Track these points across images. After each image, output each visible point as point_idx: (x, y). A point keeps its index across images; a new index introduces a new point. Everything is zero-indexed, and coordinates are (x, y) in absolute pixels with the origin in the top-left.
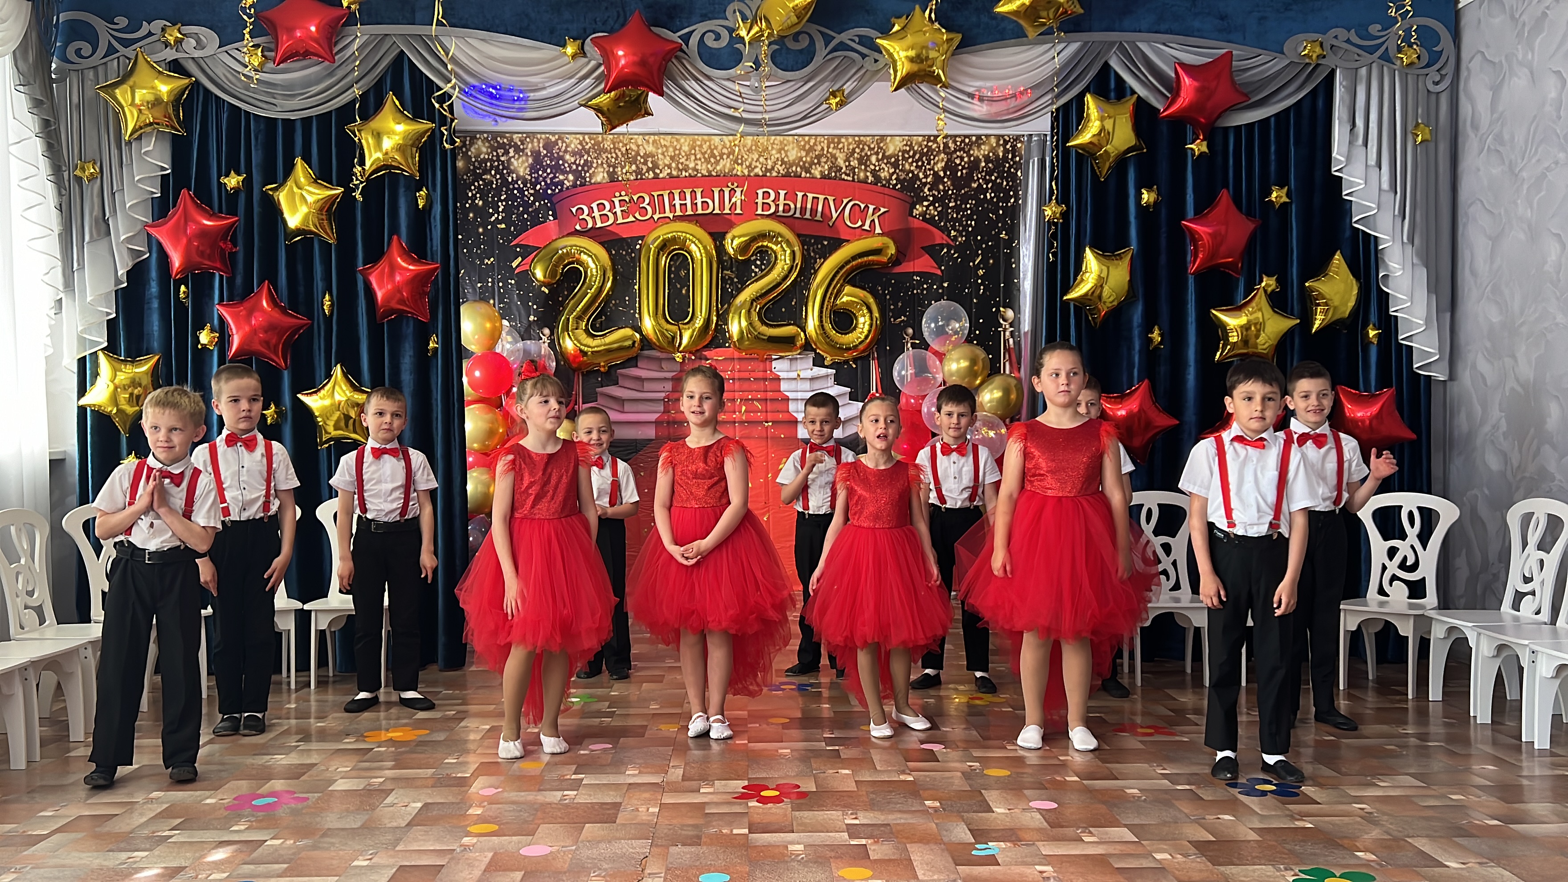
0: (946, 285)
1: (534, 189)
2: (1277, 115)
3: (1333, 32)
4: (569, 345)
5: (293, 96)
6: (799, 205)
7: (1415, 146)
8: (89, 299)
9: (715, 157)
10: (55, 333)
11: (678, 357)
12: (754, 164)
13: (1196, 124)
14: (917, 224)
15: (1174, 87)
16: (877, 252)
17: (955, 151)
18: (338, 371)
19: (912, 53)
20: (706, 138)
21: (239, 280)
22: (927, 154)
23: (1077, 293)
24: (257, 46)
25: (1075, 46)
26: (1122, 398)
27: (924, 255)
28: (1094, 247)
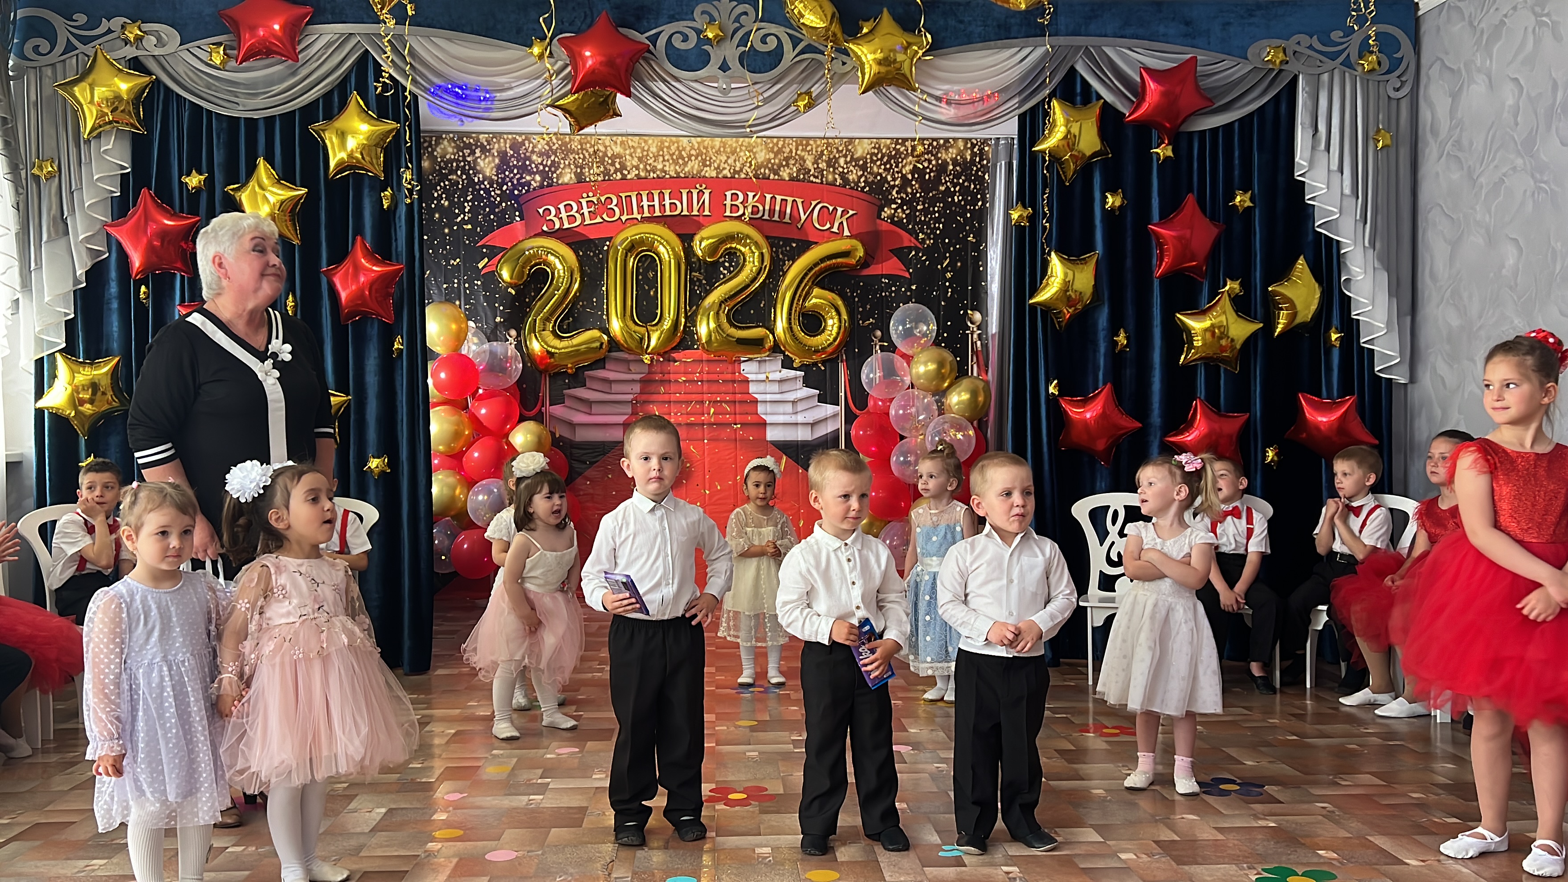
0: (914, 287)
1: (501, 189)
2: (1241, 120)
3: (1296, 38)
4: (536, 346)
5: (256, 95)
6: (767, 207)
7: (1376, 151)
8: (47, 299)
9: (683, 159)
10: (12, 334)
11: (647, 359)
12: (722, 165)
13: (1160, 127)
14: (885, 226)
15: (1139, 92)
16: (846, 254)
17: (923, 154)
19: (879, 55)
20: (674, 139)
22: (895, 157)
23: (1043, 296)
24: (219, 44)
25: (1040, 51)
26: (1084, 403)
27: (892, 258)
28: (1060, 251)
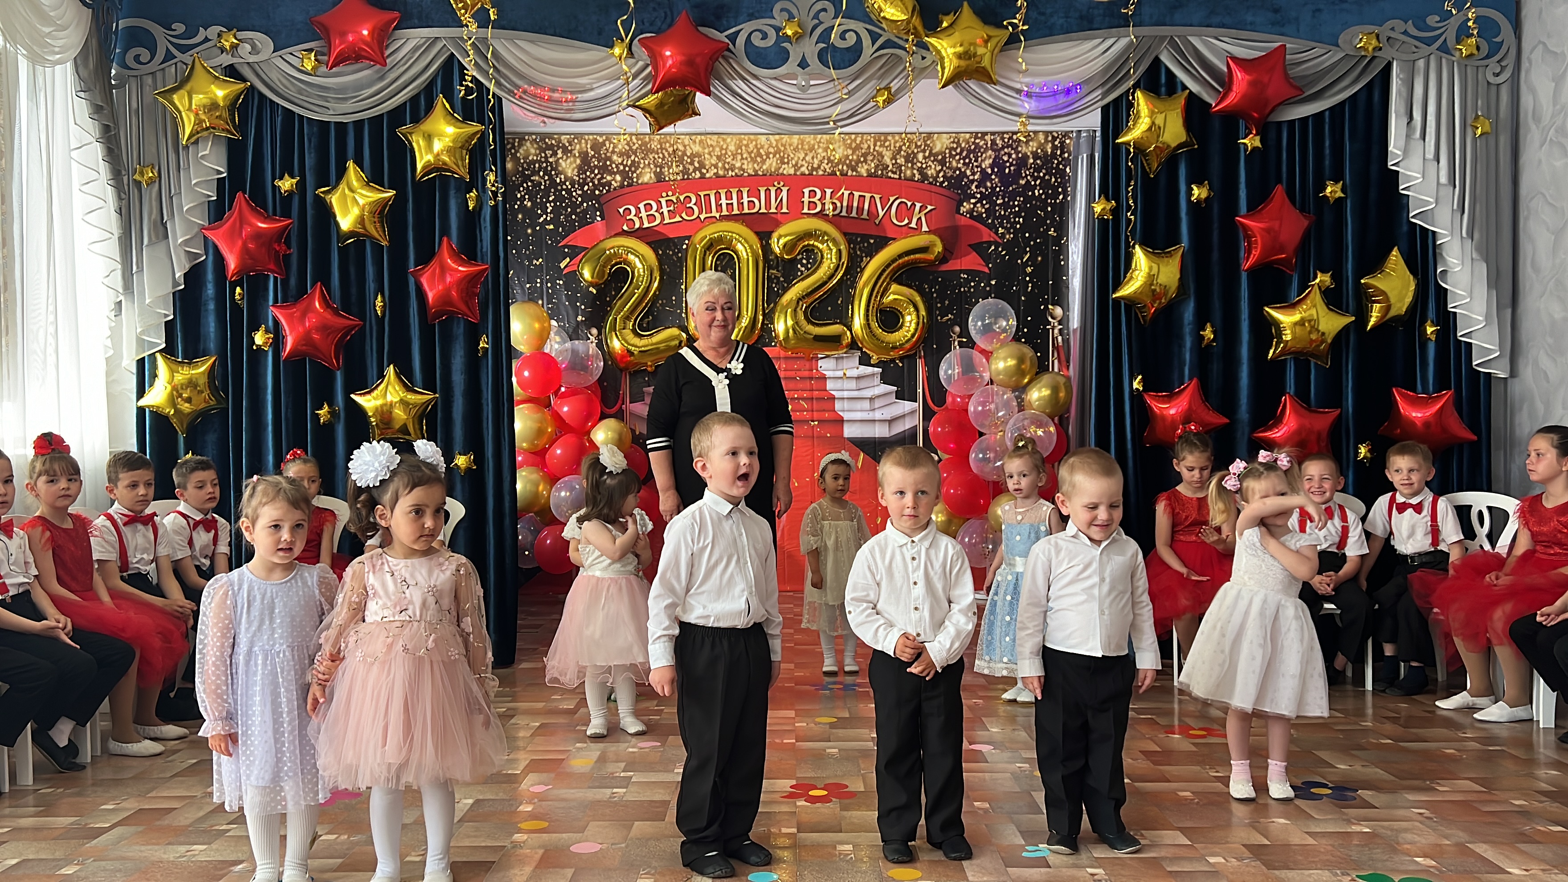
0: (993, 282)
1: (582, 189)
2: (1331, 109)
3: (1390, 24)
4: (616, 345)
5: (346, 99)
6: (845, 204)
7: (1475, 139)
8: (147, 301)
9: (761, 156)
10: (115, 335)
12: (800, 162)
13: (1248, 118)
14: (964, 221)
15: (1226, 82)
16: (924, 250)
17: (1003, 148)
18: (391, 371)
19: (959, 49)
20: (752, 137)
21: (293, 281)
22: (974, 151)
23: (1127, 290)
24: (310, 50)
25: (1124, 42)
26: (1171, 396)
27: (969, 254)
28: (1144, 244)
